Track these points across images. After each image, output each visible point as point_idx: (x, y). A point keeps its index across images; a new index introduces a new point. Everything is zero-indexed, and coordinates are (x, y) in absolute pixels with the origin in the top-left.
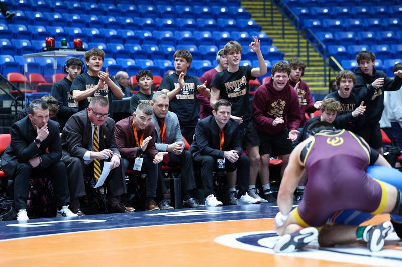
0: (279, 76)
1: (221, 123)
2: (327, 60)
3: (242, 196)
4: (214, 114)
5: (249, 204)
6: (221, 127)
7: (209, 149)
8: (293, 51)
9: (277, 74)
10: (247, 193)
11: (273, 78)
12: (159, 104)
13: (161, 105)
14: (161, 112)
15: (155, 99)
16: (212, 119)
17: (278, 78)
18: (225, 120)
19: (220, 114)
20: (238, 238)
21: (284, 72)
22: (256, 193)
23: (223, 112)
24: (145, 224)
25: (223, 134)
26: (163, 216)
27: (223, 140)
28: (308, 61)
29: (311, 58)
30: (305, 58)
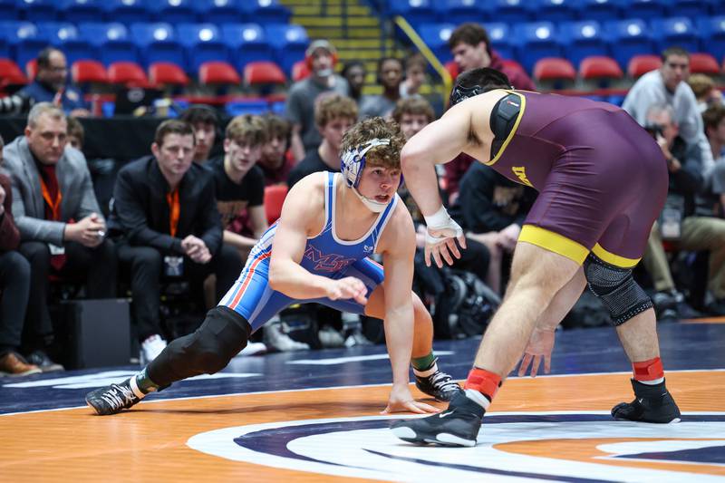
1: (172, 174)
2: (388, 27)
4: (157, 154)
6: (173, 181)
7: (148, 233)
8: (309, 5)
12: (44, 130)
13: (49, 135)
14: (50, 150)
15: (35, 120)
16: (153, 166)
18: (179, 166)
19: (167, 153)
20: (238, 436)
23: (175, 149)
24: (15, 406)
25: (176, 197)
26: (50, 388)
27: (176, 211)
28: (345, 27)
29: (352, 22)
30: (337, 22)
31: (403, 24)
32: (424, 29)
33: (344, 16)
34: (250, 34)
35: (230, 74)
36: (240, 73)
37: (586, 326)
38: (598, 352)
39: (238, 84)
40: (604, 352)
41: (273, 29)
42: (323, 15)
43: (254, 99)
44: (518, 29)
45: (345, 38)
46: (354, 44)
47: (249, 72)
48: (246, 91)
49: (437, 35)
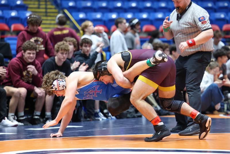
0: (30, 53)
3: (3, 120)
5: (8, 127)
8: (34, 4)
9: (28, 51)
10: (6, 118)
11: (24, 54)
17: (28, 55)
21: (33, 50)
22: (14, 119)
28: (46, 12)
29: (49, 10)
30: (44, 10)
31: (66, 11)
32: (74, 14)
33: (46, 8)
34: (13, 14)
35: (6, 27)
36: (10, 27)
37: (128, 118)
38: (131, 127)
39: (9, 31)
40: (134, 127)
41: (21, 12)
42: (39, 8)
43: (14, 36)
44: (106, 14)
45: (46, 16)
46: (49, 18)
47: (13, 27)
48: (11, 34)
49: (78, 16)
